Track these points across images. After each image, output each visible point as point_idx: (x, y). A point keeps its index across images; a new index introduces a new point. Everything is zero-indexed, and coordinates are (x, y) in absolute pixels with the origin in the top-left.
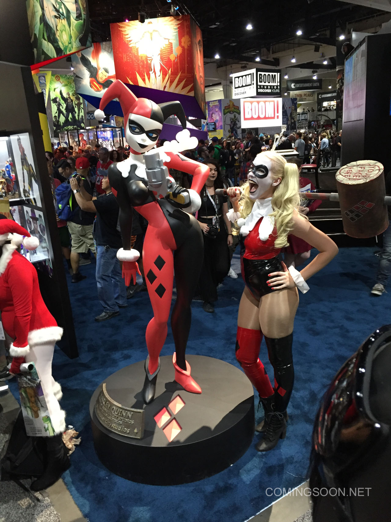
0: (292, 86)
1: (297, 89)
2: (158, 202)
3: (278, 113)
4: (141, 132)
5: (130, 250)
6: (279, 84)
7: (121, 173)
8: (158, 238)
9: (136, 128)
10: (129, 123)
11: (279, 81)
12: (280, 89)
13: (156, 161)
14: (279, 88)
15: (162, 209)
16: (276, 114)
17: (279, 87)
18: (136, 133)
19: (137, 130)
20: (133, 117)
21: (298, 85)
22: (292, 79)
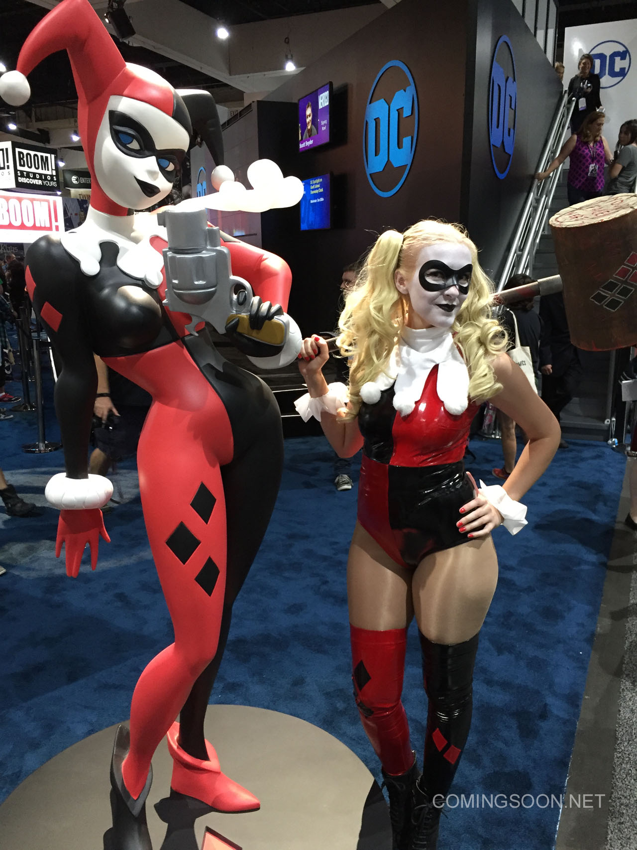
0: (73, 180)
1: (80, 186)
2: (184, 343)
3: (56, 221)
4: (147, 152)
5: (86, 477)
6: (54, 173)
7: (76, 263)
8: (195, 437)
9: (133, 137)
10: (112, 123)
11: (54, 168)
12: (58, 181)
13: (204, 231)
14: (55, 179)
15: (195, 361)
16: (54, 224)
17: (54, 177)
18: (133, 153)
19: (135, 145)
20: (124, 105)
21: (83, 180)
22: (71, 168)
